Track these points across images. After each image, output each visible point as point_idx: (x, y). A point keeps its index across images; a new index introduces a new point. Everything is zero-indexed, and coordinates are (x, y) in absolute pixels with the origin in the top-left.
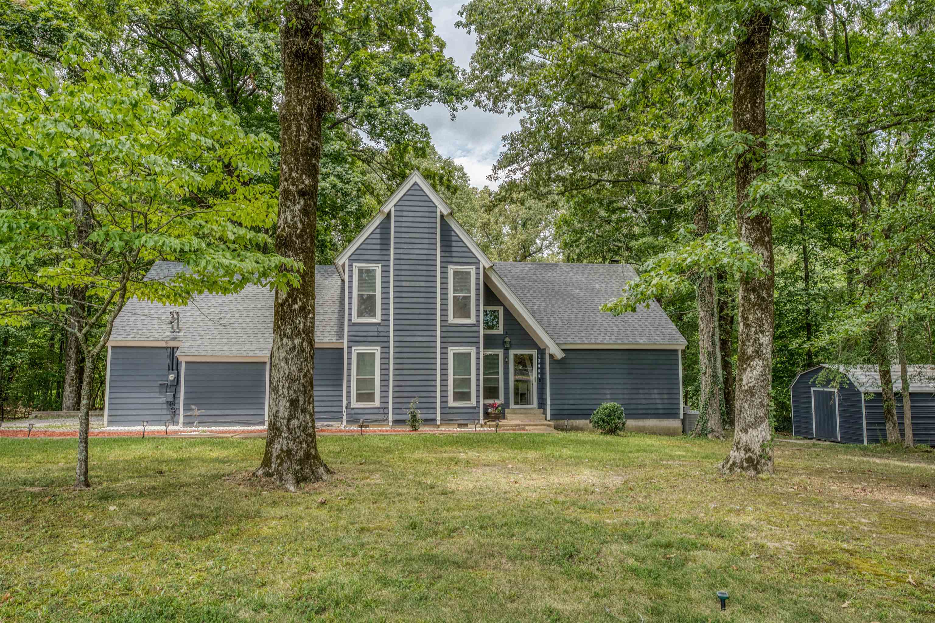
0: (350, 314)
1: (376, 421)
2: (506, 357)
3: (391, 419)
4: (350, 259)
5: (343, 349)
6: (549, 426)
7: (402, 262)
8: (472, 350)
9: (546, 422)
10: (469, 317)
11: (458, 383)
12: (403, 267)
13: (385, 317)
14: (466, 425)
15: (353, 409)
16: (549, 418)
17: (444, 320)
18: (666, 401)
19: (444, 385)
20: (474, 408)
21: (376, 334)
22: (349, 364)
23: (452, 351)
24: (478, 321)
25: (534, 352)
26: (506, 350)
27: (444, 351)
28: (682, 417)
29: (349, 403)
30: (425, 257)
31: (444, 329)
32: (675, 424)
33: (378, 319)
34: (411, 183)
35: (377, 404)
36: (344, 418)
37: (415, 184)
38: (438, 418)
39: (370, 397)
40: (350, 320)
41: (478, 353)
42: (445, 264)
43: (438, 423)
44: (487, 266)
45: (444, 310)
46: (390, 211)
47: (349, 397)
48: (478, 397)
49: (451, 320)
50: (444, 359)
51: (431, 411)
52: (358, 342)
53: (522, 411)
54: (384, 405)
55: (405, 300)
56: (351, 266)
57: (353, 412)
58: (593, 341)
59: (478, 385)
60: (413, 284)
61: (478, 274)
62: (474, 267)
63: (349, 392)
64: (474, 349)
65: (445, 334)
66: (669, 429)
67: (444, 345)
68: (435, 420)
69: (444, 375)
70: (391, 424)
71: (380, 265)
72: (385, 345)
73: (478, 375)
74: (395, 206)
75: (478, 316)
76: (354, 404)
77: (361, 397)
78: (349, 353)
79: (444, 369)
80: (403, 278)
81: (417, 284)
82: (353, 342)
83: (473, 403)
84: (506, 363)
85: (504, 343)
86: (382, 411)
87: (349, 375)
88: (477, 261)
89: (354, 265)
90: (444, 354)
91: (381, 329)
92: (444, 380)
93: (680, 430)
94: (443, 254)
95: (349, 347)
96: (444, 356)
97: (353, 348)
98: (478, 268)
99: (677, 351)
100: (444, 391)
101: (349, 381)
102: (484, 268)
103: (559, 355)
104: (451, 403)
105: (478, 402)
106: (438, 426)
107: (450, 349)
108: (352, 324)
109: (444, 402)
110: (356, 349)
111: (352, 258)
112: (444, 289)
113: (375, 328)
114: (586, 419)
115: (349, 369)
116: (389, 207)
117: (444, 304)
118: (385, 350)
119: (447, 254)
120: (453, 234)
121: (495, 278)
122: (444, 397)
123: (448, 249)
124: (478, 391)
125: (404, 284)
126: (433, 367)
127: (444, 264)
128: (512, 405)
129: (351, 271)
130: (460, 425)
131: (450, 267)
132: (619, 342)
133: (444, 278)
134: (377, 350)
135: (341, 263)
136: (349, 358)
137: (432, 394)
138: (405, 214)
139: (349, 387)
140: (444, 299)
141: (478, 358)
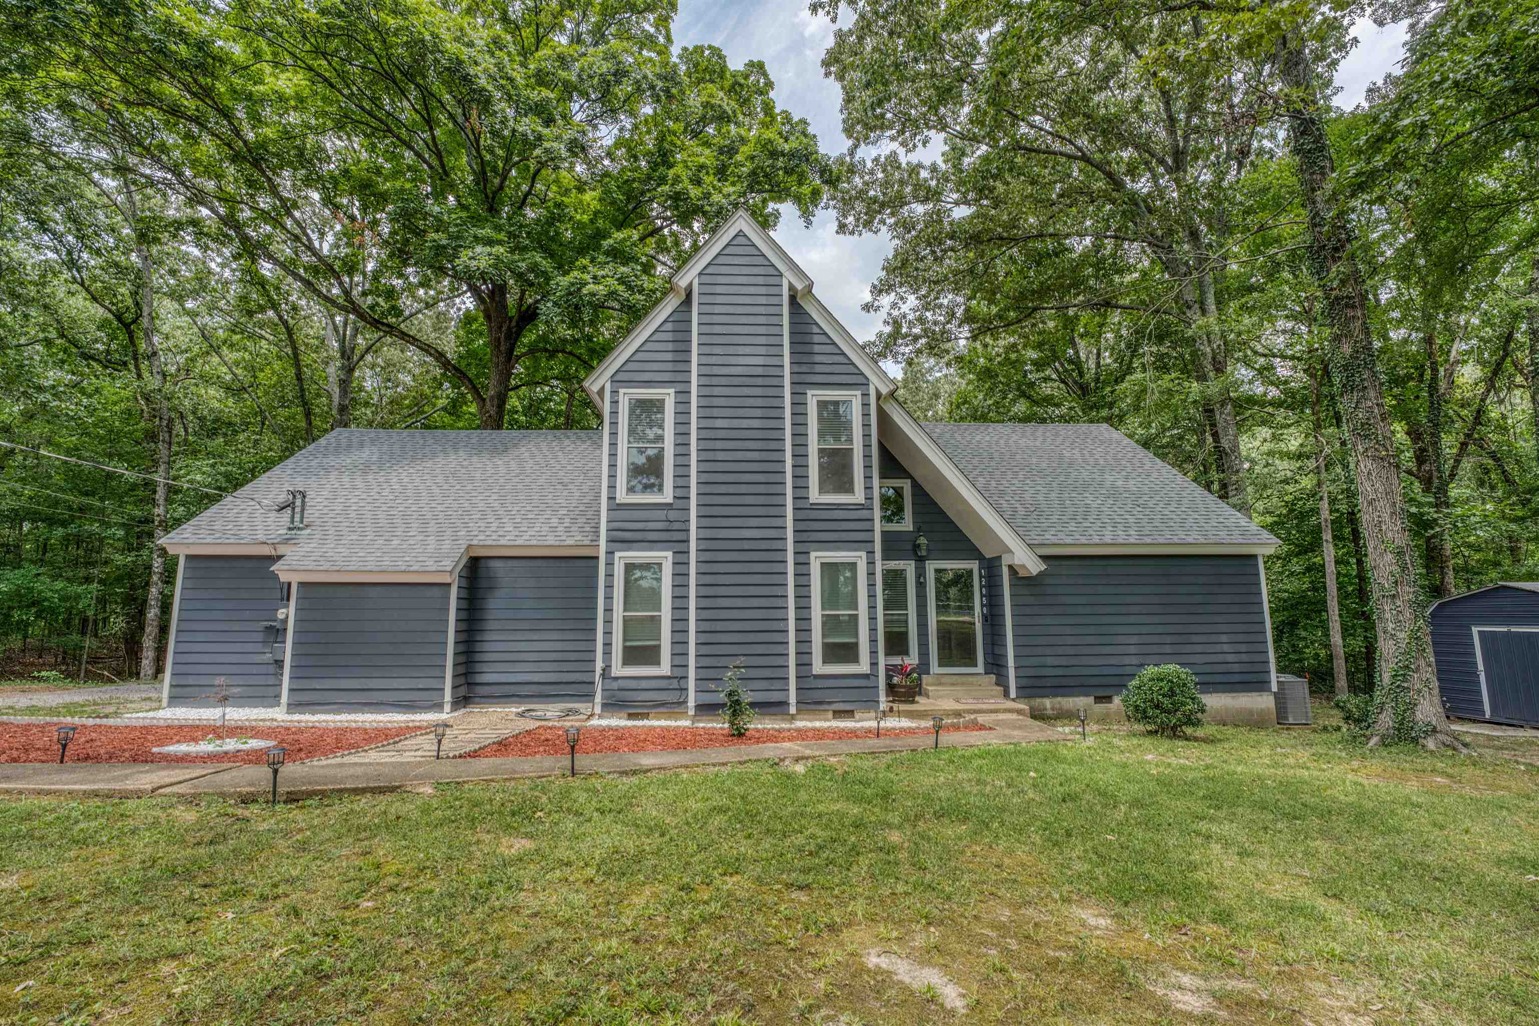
0: (612, 487)
1: (663, 704)
2: (920, 574)
3: (691, 703)
4: (613, 380)
5: (597, 558)
6: (1019, 712)
7: (715, 381)
8: (860, 558)
9: (1010, 704)
10: (850, 490)
11: (831, 624)
12: (717, 391)
13: (680, 492)
14: (849, 714)
15: (616, 679)
16: (1013, 694)
17: (800, 498)
18: (1244, 657)
19: (803, 629)
20: (866, 676)
21: (660, 526)
22: (609, 587)
23: (817, 558)
24: (869, 498)
25: (974, 565)
26: (921, 561)
27: (802, 559)
28: (1274, 688)
29: (606, 669)
30: (759, 371)
31: (802, 515)
32: (1264, 702)
33: (667, 496)
34: (732, 232)
35: (665, 668)
36: (598, 698)
37: (740, 234)
38: (793, 699)
39: (649, 655)
40: (611, 498)
41: (871, 563)
42: (800, 386)
43: (793, 710)
44: (884, 391)
45: (800, 477)
46: (691, 284)
47: (607, 653)
48: (874, 653)
49: (815, 495)
50: (802, 574)
51: (778, 685)
52: (627, 543)
53: (959, 679)
54: (679, 672)
55: (721, 456)
56: (615, 392)
57: (615, 685)
58: (1096, 540)
59: (873, 630)
60: (736, 423)
61: (865, 405)
62: (859, 393)
63: (608, 645)
64: (863, 554)
65: (802, 526)
66: (1251, 712)
67: (802, 548)
68: (785, 704)
69: (803, 608)
70: (691, 712)
71: (671, 391)
72: (681, 547)
73: (872, 607)
74: (700, 274)
75: (868, 488)
76: (618, 669)
77: (633, 656)
78: (610, 564)
79: (803, 597)
80: (716, 412)
81: (745, 423)
82: (618, 541)
83: (863, 667)
84: (921, 586)
85: (916, 547)
86: (675, 684)
87: (608, 610)
88: (865, 382)
89: (622, 391)
90: (802, 565)
91: (672, 515)
92: (803, 620)
93: (1274, 716)
94: (797, 369)
95: (610, 553)
96: (802, 568)
97: (618, 555)
98: (865, 395)
99: (1254, 557)
100: (804, 641)
101: (608, 622)
102: (879, 396)
103: (1034, 566)
104: (818, 667)
105: (874, 664)
106: (793, 718)
107: (813, 555)
108: (615, 507)
109: (804, 664)
110: (622, 557)
111: (619, 377)
112: (800, 435)
113: (661, 514)
114: (1087, 695)
115: (609, 598)
116: (689, 277)
117: (800, 465)
118: (681, 558)
119: (804, 368)
120: (816, 330)
121: (898, 417)
122: (804, 654)
123: (805, 359)
124: (873, 641)
125: (719, 423)
126: (778, 591)
127: (799, 389)
128: (935, 668)
129: (615, 402)
130: (838, 714)
131: (810, 393)
132: (1148, 540)
133: (799, 413)
134: (666, 557)
135: (595, 388)
136: (610, 575)
137: (778, 649)
138: (719, 289)
139: (608, 633)
140: (800, 456)
141: (871, 574)
